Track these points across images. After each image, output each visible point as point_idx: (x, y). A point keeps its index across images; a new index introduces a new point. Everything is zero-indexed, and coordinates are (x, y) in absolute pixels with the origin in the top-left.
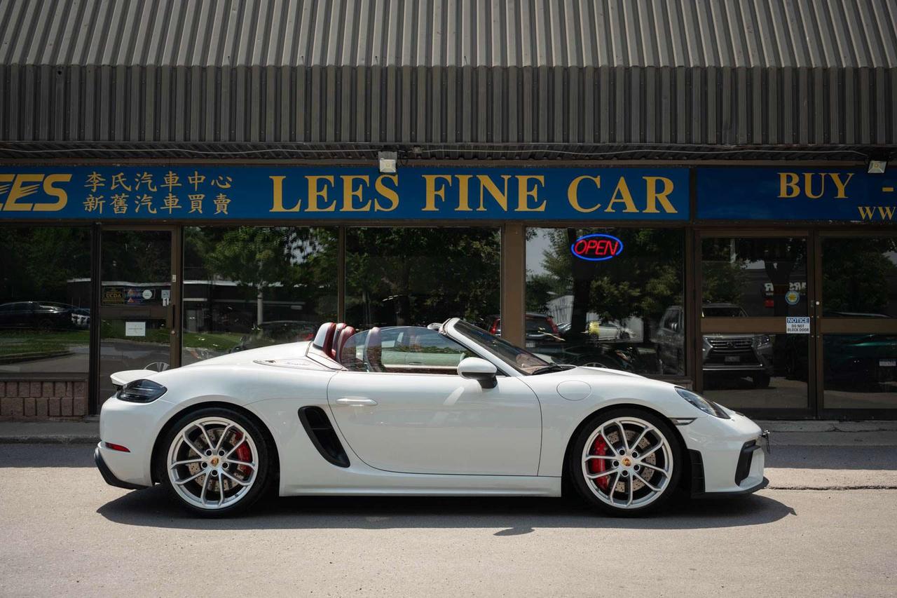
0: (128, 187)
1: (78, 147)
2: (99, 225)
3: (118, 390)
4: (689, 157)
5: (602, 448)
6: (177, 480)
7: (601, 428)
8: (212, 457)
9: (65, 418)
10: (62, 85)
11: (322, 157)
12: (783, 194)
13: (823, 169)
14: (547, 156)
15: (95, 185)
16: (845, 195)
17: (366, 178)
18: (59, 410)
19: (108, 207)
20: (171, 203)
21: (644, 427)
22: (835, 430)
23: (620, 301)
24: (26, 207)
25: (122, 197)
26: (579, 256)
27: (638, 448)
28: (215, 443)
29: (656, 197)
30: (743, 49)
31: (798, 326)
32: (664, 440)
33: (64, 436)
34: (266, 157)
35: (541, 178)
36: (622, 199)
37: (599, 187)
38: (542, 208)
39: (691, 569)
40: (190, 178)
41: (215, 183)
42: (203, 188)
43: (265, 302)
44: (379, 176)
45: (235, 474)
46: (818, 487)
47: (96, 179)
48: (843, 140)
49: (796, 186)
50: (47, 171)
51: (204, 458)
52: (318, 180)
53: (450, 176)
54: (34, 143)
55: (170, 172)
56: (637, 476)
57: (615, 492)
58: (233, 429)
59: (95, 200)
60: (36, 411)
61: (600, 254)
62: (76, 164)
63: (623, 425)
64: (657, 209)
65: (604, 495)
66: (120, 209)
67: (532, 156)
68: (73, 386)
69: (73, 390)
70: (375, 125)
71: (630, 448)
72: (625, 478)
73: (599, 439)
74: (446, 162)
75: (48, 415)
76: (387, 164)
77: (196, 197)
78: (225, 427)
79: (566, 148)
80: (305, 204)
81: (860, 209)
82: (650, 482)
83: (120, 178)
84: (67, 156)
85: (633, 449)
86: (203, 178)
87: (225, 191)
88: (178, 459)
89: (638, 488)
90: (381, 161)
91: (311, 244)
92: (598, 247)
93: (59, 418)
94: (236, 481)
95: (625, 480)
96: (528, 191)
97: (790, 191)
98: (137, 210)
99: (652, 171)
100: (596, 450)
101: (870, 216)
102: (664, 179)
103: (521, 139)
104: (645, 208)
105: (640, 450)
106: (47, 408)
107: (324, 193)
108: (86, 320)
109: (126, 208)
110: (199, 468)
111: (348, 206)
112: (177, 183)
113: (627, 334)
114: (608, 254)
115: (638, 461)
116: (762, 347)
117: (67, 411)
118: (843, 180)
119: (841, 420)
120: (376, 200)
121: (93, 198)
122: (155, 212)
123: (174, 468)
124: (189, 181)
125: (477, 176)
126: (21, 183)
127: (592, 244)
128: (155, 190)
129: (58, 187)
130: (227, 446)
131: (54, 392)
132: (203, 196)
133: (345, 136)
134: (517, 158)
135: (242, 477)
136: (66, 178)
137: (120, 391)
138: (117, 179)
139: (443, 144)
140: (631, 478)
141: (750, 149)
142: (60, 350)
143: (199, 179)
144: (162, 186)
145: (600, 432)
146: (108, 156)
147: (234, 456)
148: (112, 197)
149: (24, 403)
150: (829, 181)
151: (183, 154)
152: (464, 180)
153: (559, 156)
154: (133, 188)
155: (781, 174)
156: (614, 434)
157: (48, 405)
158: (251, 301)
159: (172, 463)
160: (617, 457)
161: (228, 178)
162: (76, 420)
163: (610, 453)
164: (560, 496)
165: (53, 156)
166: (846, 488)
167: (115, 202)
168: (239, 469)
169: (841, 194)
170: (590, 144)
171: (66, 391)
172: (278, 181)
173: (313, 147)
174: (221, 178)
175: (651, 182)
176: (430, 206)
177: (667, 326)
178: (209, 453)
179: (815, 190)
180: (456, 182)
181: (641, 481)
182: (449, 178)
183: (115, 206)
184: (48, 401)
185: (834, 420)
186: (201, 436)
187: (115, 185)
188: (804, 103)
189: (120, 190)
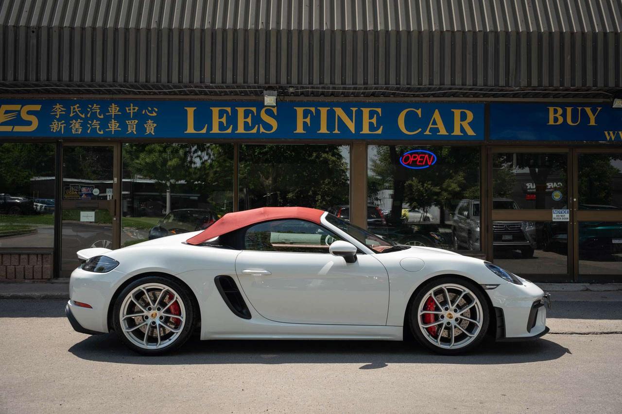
0: (82, 114)
1: (47, 86)
2: (61, 142)
3: (83, 263)
4: (485, 95)
5: (432, 306)
6: (127, 329)
7: (431, 291)
8: (152, 312)
9: (37, 280)
10: (35, 41)
11: (223, 94)
12: (551, 122)
13: (580, 104)
14: (384, 94)
15: (58, 113)
16: (595, 123)
17: (254, 109)
18: (32, 275)
19: (68, 129)
20: (114, 126)
21: (462, 290)
22: (587, 290)
23: (425, 195)
24: (8, 129)
25: (78, 122)
26: (405, 166)
27: (458, 306)
28: (154, 301)
29: (461, 124)
30: (525, 19)
31: (561, 216)
32: (477, 300)
33: (37, 294)
34: (182, 93)
35: (379, 110)
36: (437, 125)
37: (420, 116)
38: (379, 132)
39: (503, 395)
40: (127, 108)
41: (145, 112)
42: (136, 116)
43: (172, 194)
44: (263, 108)
45: (168, 324)
46: (582, 332)
47: (59, 109)
48: (595, 85)
49: (560, 116)
50: (24, 103)
51: (146, 313)
52: (220, 111)
53: (314, 108)
54: (15, 82)
55: (113, 104)
56: (458, 326)
57: (441, 337)
58: (167, 292)
59: (58, 124)
60: (15, 276)
61: (420, 164)
62: (45, 98)
63: (447, 289)
64: (461, 132)
65: (434, 339)
66: (77, 130)
67: (373, 94)
68: (42, 258)
69: (42, 260)
70: (262, 71)
71: (452, 306)
72: (449, 327)
73: (430, 299)
74: (311, 98)
75: (24, 278)
76: (270, 100)
77: (131, 122)
78: (161, 290)
79: (398, 89)
80: (210, 128)
81: (606, 133)
82: (466, 330)
83: (76, 108)
84: (38, 92)
85: (454, 307)
86: (137, 108)
87: (152, 118)
88: (128, 314)
89: (457, 334)
90: (265, 98)
91: (207, 154)
92: (419, 159)
93: (32, 280)
94: (168, 329)
95: (448, 328)
96: (369, 119)
97: (556, 120)
98: (89, 132)
99: (458, 105)
100: (428, 307)
101: (613, 138)
102: (467, 111)
103: (365, 83)
104: (453, 132)
105: (459, 307)
106: (23, 273)
107: (224, 120)
108: (43, 207)
109: (81, 130)
110: (142, 320)
111: (241, 130)
112: (118, 112)
113: (428, 218)
114: (426, 164)
115: (458, 315)
116: (529, 229)
117: (38, 275)
118: (594, 112)
119: (591, 283)
120: (261, 125)
121: (57, 123)
122: (102, 133)
123: (124, 320)
124: (126, 111)
125: (333, 108)
126: (4, 112)
127: (415, 157)
128: (102, 117)
129: (31, 114)
130: (163, 304)
131: (29, 262)
132: (137, 121)
133: (240, 80)
134: (362, 95)
135: (173, 326)
136: (38, 108)
137: (84, 264)
138: (74, 109)
139: (310, 86)
140: (453, 327)
141: (529, 90)
142: (27, 230)
143: (134, 109)
144: (107, 114)
145: (431, 294)
146: (69, 92)
147: (168, 311)
148: (71, 122)
149: (6, 269)
150: (584, 113)
151: (123, 92)
152: (324, 111)
153: (392, 94)
154: (86, 115)
155: (550, 108)
156: (440, 296)
157: (24, 271)
158: (163, 194)
159: (123, 317)
160: (443, 312)
161: (155, 109)
162: (44, 282)
163: (437, 309)
164: (402, 340)
165: (28, 92)
166: (601, 333)
167: (73, 125)
168: (171, 320)
169: (592, 122)
170: (415, 86)
171: (37, 261)
172: (191, 111)
173: (217, 87)
174: (150, 109)
175: (457, 113)
176: (300, 129)
177: (461, 213)
178: (150, 309)
179: (574, 119)
180: (318, 112)
181: (460, 329)
182: (313, 109)
183: (73, 128)
184: (24, 268)
185: (586, 282)
186: (144, 297)
187: (73, 113)
188: (568, 58)
189: (76, 117)
